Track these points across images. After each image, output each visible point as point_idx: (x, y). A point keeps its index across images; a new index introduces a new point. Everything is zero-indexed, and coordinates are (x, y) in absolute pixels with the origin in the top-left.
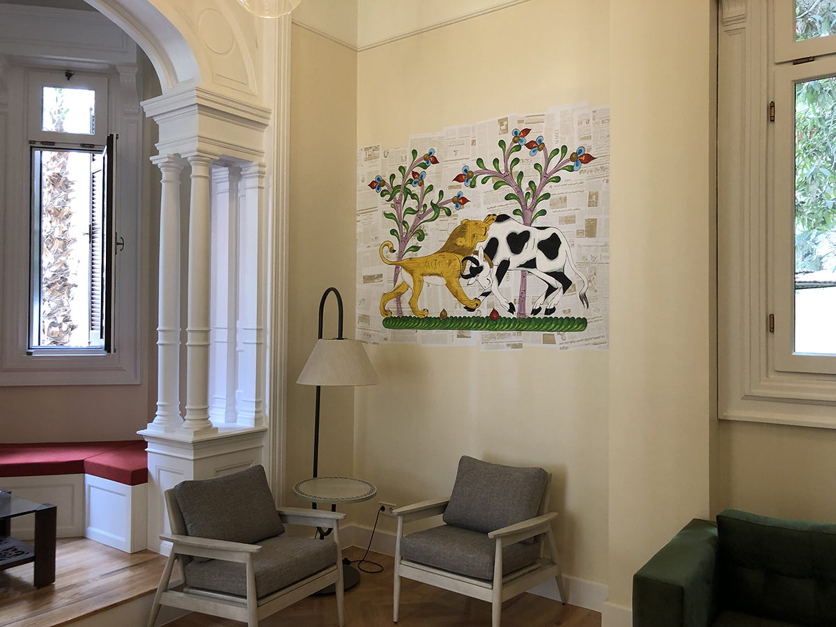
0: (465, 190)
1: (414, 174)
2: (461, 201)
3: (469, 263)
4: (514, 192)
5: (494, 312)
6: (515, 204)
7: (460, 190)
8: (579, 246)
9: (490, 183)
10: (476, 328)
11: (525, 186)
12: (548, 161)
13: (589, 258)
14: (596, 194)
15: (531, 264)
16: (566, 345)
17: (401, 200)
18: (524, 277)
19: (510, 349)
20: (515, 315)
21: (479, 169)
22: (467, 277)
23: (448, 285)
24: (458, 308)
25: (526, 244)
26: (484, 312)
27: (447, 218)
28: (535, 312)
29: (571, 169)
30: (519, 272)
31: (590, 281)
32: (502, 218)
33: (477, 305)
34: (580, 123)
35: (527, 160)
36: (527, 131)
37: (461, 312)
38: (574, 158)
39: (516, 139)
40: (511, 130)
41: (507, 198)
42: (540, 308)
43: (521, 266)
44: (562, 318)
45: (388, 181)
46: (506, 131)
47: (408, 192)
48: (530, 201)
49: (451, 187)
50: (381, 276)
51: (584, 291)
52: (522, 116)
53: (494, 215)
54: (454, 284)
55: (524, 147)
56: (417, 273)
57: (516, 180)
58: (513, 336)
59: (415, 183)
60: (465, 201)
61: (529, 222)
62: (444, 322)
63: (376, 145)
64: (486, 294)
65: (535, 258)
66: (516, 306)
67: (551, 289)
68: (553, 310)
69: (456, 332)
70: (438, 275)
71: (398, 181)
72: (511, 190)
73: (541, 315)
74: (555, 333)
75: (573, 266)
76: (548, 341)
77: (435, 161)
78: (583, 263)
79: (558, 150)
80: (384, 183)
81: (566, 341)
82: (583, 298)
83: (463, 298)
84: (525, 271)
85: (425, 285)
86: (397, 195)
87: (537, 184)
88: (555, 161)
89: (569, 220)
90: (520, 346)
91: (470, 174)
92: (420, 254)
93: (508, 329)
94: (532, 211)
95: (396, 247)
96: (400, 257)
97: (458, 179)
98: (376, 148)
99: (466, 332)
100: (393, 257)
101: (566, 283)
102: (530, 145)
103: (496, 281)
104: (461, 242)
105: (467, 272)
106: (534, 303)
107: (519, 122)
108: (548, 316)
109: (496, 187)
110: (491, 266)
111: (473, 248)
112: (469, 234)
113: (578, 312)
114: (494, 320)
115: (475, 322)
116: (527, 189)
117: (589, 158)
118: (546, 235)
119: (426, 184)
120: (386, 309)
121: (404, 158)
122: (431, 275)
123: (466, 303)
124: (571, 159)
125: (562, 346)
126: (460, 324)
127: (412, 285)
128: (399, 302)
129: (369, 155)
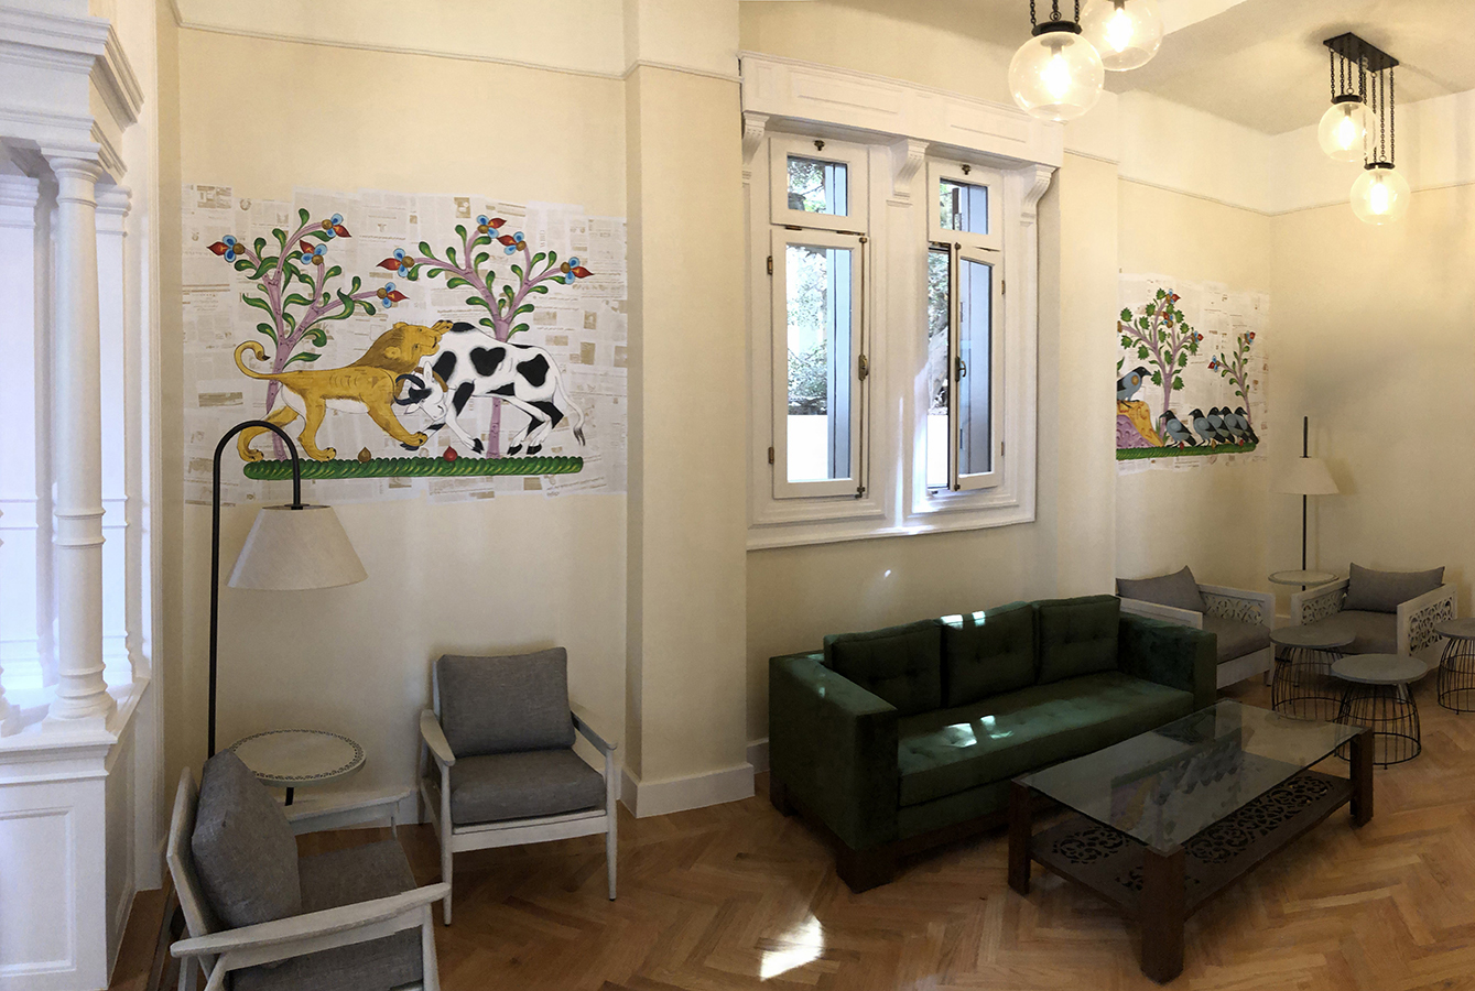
0: (399, 281)
1: (303, 244)
2: (392, 296)
3: (408, 384)
4: (481, 296)
5: (450, 451)
6: (482, 312)
7: (389, 281)
8: (573, 373)
9: (442, 279)
10: (420, 474)
11: (497, 290)
12: (531, 266)
13: (586, 387)
14: (594, 315)
15: (508, 390)
16: (556, 490)
17: (279, 281)
18: (496, 405)
19: (475, 499)
21: (422, 256)
22: (404, 403)
23: (372, 413)
24: (391, 446)
25: (500, 364)
26: (433, 449)
27: (368, 317)
28: (513, 450)
29: (562, 281)
32: (462, 327)
33: (421, 441)
34: (573, 230)
35: (501, 258)
36: (500, 222)
37: (395, 451)
38: (565, 267)
39: (483, 228)
40: (474, 215)
41: (470, 301)
42: (520, 447)
43: (492, 392)
44: (549, 458)
45: (250, 247)
46: (467, 214)
48: (505, 311)
49: (373, 275)
50: (240, 395)
51: (579, 426)
52: (493, 201)
53: (448, 321)
54: (383, 412)
55: (495, 241)
56: (314, 395)
57: (484, 281)
58: (480, 483)
59: (307, 258)
60: (399, 296)
62: (365, 465)
63: (225, 186)
64: (436, 427)
65: (513, 384)
67: (535, 423)
68: (538, 448)
69: (386, 481)
70: (353, 398)
72: (476, 293)
73: (522, 454)
74: (541, 476)
75: (566, 397)
76: (531, 485)
77: (344, 233)
78: (577, 394)
79: (544, 255)
80: (242, 250)
81: (556, 484)
82: (578, 433)
83: (399, 431)
86: (271, 273)
87: (516, 290)
88: (541, 266)
89: (560, 341)
90: (491, 495)
91: (408, 261)
92: (317, 365)
93: (472, 473)
94: (509, 324)
95: (271, 350)
97: (387, 264)
98: (226, 192)
99: (403, 480)
101: (556, 416)
102: (504, 240)
103: (452, 410)
104: (392, 353)
105: (405, 395)
107: (488, 207)
109: (451, 284)
110: (445, 389)
111: (414, 364)
112: (407, 343)
113: (571, 449)
114: (450, 462)
115: (417, 464)
116: (501, 295)
117: (584, 273)
118: (528, 355)
119: (328, 264)
120: (251, 448)
121: (283, 218)
122: (339, 397)
123: (404, 438)
124: (562, 268)
125: (550, 492)
126: (395, 468)
127: (303, 411)
129: (208, 200)
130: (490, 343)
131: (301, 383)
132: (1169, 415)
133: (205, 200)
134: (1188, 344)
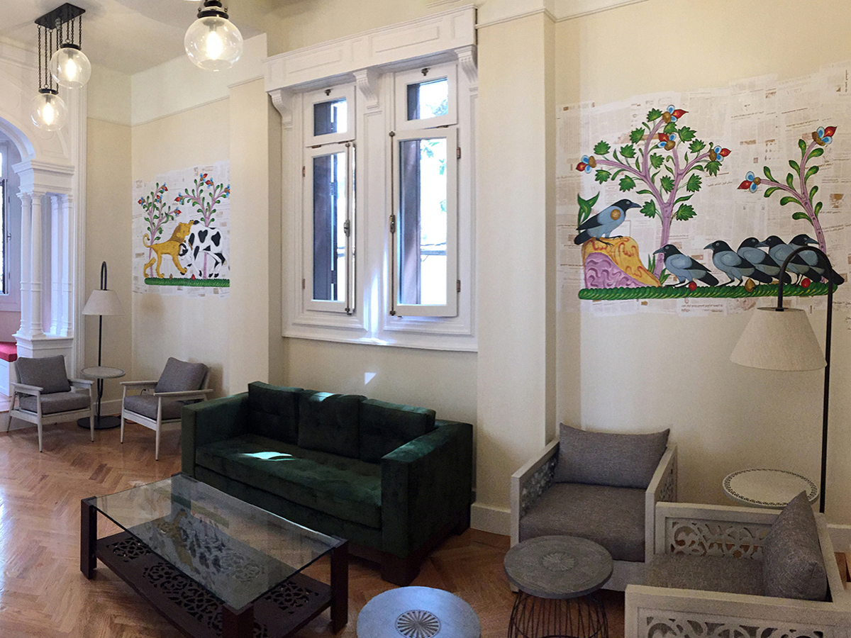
0: (180, 206)
1: (158, 196)
2: (178, 212)
3: (182, 247)
4: (201, 208)
6: (201, 215)
7: (177, 206)
8: (228, 239)
9: (191, 202)
10: (186, 285)
11: (205, 205)
12: (215, 192)
15: (209, 248)
16: (223, 295)
17: (152, 211)
19: (199, 297)
21: (186, 194)
22: (181, 255)
23: (173, 260)
25: (206, 237)
26: (189, 275)
27: (172, 221)
28: (210, 275)
29: (224, 197)
32: (196, 222)
33: (186, 271)
35: (206, 191)
36: (206, 175)
38: (226, 190)
39: (202, 179)
40: (199, 174)
41: (198, 211)
42: (212, 274)
43: (204, 250)
45: (146, 200)
47: (155, 206)
49: (174, 204)
50: (143, 254)
53: (192, 220)
54: (176, 259)
55: (205, 184)
56: (159, 253)
57: (202, 202)
58: (201, 289)
59: (158, 201)
60: (180, 212)
62: (172, 281)
64: (189, 265)
65: (210, 245)
67: (217, 263)
68: (218, 275)
69: (177, 287)
70: (169, 254)
71: (151, 200)
72: (199, 207)
74: (219, 288)
75: (226, 250)
76: (216, 292)
77: (166, 190)
79: (219, 186)
80: (144, 201)
83: (180, 267)
86: (150, 208)
87: (210, 204)
89: (224, 225)
90: (204, 295)
91: (182, 197)
93: (199, 285)
94: (209, 219)
95: (150, 238)
96: (152, 243)
97: (176, 200)
98: (141, 182)
99: (181, 287)
101: (223, 260)
103: (194, 257)
104: (178, 235)
105: (181, 253)
107: (203, 170)
109: (193, 205)
110: (192, 249)
111: (184, 239)
112: (182, 231)
113: (227, 276)
115: (185, 281)
116: (206, 207)
118: (214, 232)
119: (163, 202)
120: (146, 273)
121: (153, 187)
122: (165, 253)
123: (181, 270)
125: (221, 295)
126: (178, 282)
127: (157, 259)
130: (203, 228)
131: (156, 248)
132: (670, 251)
133: (137, 186)
134: (704, 164)
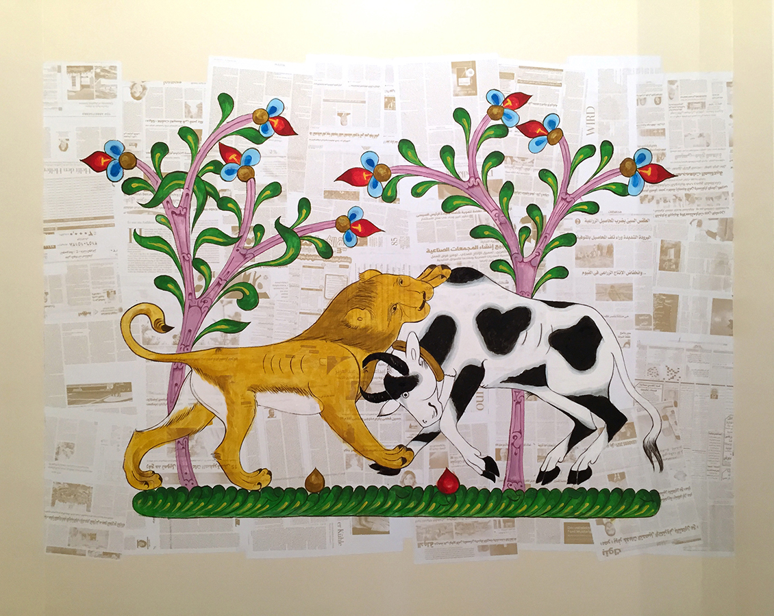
0: (368, 204)
1: (225, 150)
2: (358, 228)
3: (382, 368)
4: (492, 223)
5: (448, 476)
6: (494, 250)
7: (353, 203)
8: (642, 347)
9: (434, 197)
10: (403, 513)
11: (518, 213)
12: (570, 168)
13: (663, 374)
14: (677, 247)
15: (536, 376)
16: (616, 546)
17: (187, 208)
18: (518, 402)
19: (488, 557)
20: (499, 484)
22: (376, 398)
23: (327, 414)
24: (355, 468)
25: (522, 335)
26: (423, 475)
27: (321, 262)
28: (546, 477)
30: (507, 394)
31: (665, 418)
32: (464, 276)
33: (404, 460)
34: (641, 102)
35: (523, 159)
37: (361, 476)
38: (627, 167)
39: (496, 110)
40: (482, 90)
42: (556, 471)
43: (511, 380)
44: (605, 491)
45: (145, 157)
46: (471, 89)
47: (208, 192)
48: (530, 246)
49: (330, 194)
50: (127, 387)
51: (652, 437)
52: (510, 63)
53: (444, 267)
54: (344, 413)
55: (514, 132)
56: (239, 384)
57: (496, 199)
58: (495, 529)
59: (230, 172)
60: (369, 229)
61: (528, 288)
62: (317, 498)
63: (107, 65)
64: (426, 438)
65: (543, 367)
66: (502, 466)
67: (580, 432)
68: (587, 474)
69: (348, 522)
70: (299, 391)
71: (179, 159)
72: (483, 218)
73: (560, 483)
74: (592, 521)
75: (631, 390)
77: (286, 129)
79: (593, 147)
80: (132, 162)
81: (617, 537)
82: (651, 450)
83: (369, 444)
84: (520, 391)
85: (261, 415)
86: (176, 196)
87: (547, 210)
88: (588, 170)
89: (617, 293)
90: (511, 549)
92: (244, 339)
93: (482, 513)
95: (174, 317)
97: (351, 177)
98: (107, 73)
99: (376, 522)
100: (166, 343)
101: (615, 421)
102: (529, 129)
103: (450, 410)
104: (358, 318)
105: (377, 386)
106: (543, 458)
108: (576, 487)
110: (439, 376)
111: (391, 336)
112: (381, 302)
113: (640, 477)
114: (447, 495)
115: (398, 498)
116: (523, 220)
117: (661, 175)
118: (567, 319)
119: (262, 179)
120: (143, 468)
121: (194, 110)
122: (276, 389)
123: (376, 455)
124: (623, 170)
125: (607, 548)
126: (360, 503)
127: (222, 410)
128: (183, 451)
129: (83, 87)
130: (507, 301)
131: (219, 366)
133: (78, 88)
